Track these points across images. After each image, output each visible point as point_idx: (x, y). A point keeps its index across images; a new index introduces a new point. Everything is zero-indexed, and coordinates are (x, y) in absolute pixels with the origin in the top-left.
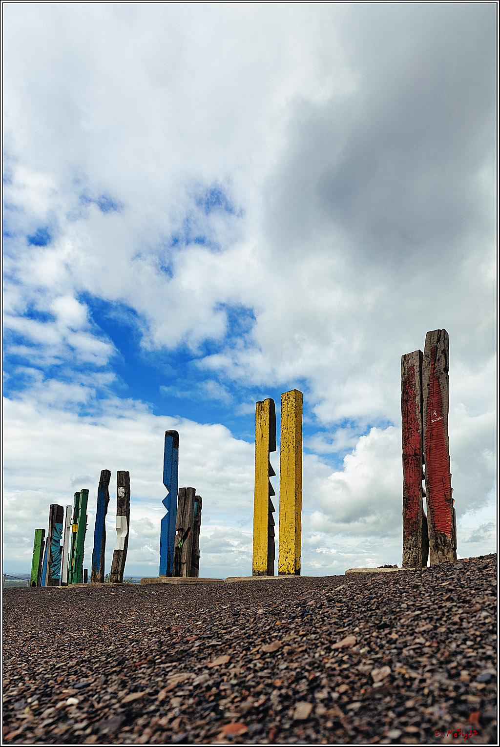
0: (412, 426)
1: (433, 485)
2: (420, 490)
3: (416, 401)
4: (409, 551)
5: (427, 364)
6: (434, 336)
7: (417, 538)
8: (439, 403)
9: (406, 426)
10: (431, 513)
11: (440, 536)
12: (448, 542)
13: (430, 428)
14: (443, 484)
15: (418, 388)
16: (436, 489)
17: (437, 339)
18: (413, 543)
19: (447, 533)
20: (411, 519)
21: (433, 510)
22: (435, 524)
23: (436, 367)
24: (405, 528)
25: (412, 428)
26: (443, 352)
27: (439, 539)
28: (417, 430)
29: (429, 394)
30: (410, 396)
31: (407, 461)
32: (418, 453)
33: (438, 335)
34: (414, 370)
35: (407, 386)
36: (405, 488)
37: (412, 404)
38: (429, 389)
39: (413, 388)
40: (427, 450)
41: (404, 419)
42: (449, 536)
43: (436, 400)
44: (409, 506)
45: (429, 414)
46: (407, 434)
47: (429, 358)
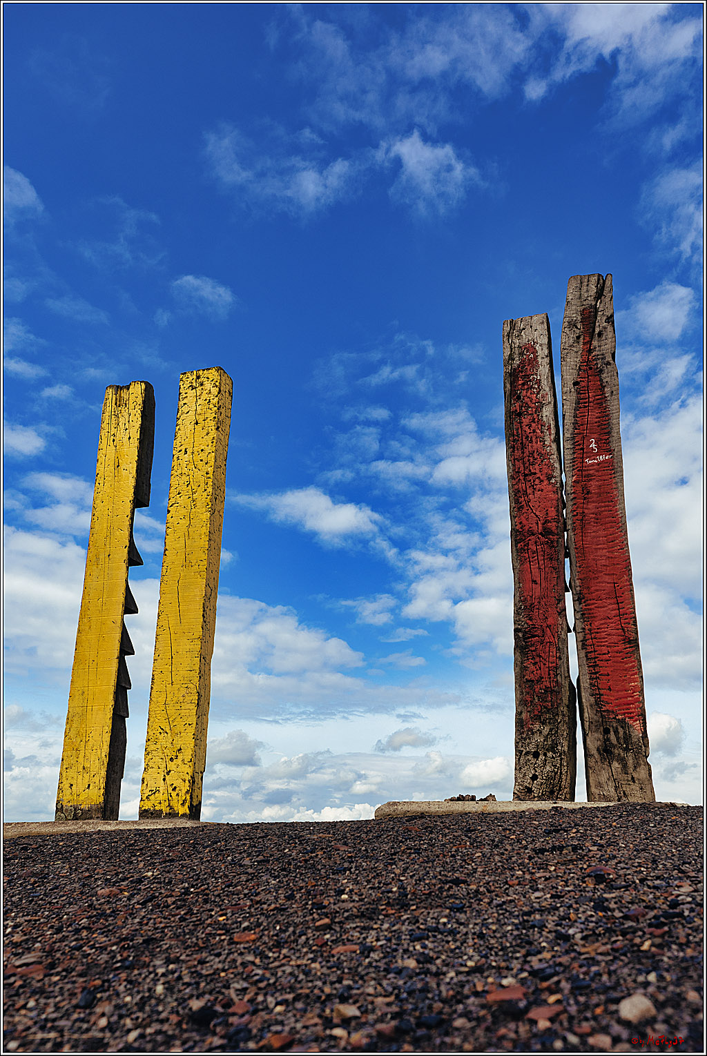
0: (535, 468)
1: (593, 604)
2: (560, 614)
3: (542, 417)
4: (533, 761)
5: (571, 341)
6: (587, 285)
7: (558, 728)
8: (602, 425)
9: (519, 468)
10: (591, 668)
11: (615, 725)
12: (634, 740)
13: (583, 475)
14: (618, 603)
15: (547, 389)
16: (601, 613)
17: (596, 293)
18: (544, 741)
19: (630, 718)
20: (538, 681)
21: (595, 662)
22: (602, 695)
23: (595, 348)
24: (522, 702)
25: (535, 473)
26: (610, 319)
27: (612, 733)
28: (549, 479)
29: (578, 403)
30: (527, 404)
31: (525, 546)
32: (554, 529)
33: (598, 284)
34: (535, 352)
35: (520, 382)
36: (520, 608)
37: (533, 421)
38: (578, 393)
39: (534, 388)
40: (574, 523)
41: (513, 451)
42: (637, 725)
43: (597, 418)
44: (532, 651)
45: (579, 445)
46: (522, 486)
47: (577, 328)
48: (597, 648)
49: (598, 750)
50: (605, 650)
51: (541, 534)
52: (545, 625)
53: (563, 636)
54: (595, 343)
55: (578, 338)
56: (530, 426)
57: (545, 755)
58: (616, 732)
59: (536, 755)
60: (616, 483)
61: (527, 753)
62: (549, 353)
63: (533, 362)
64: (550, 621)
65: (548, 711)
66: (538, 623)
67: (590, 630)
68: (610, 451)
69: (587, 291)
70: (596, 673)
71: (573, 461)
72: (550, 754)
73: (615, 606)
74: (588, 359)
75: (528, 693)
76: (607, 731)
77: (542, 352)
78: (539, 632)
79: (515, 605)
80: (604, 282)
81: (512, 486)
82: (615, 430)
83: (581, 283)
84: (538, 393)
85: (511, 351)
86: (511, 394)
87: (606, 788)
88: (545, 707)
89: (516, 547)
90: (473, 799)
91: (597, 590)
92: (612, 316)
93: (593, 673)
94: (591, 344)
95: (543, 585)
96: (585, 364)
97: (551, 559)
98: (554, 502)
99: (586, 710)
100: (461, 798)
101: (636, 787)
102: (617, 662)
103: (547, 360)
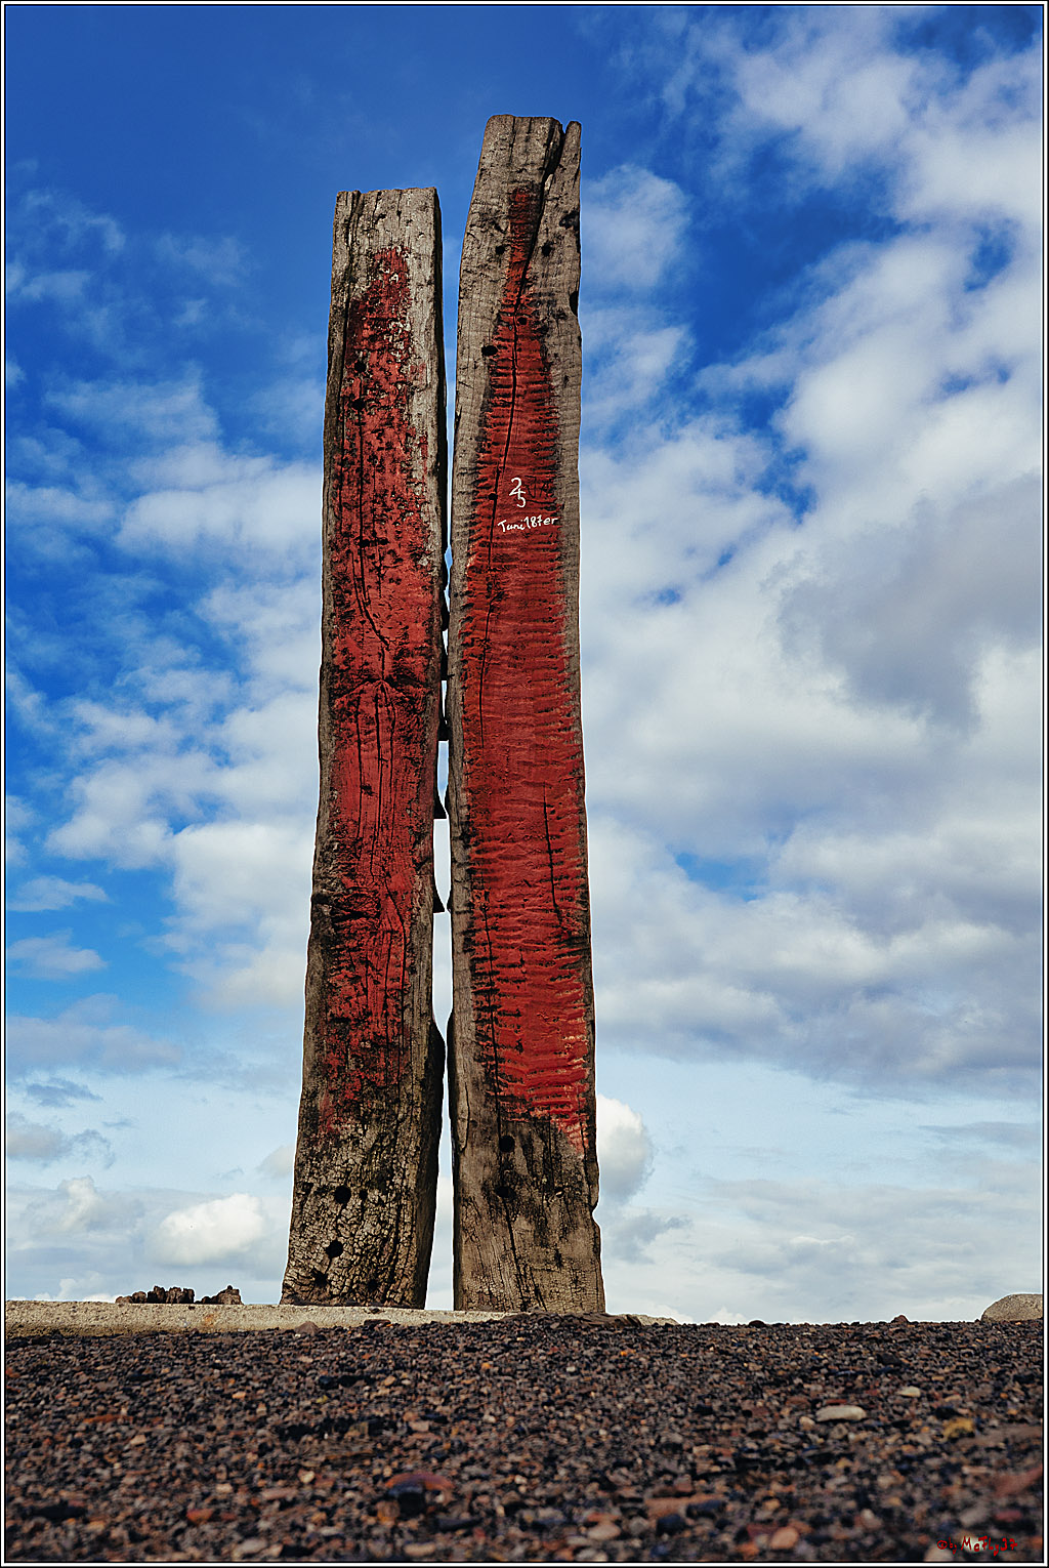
0: (386, 530)
1: (495, 849)
2: (418, 866)
3: (409, 415)
4: (335, 1209)
5: (485, 255)
6: (527, 140)
7: (396, 1133)
8: (540, 448)
9: (350, 527)
10: (481, 998)
11: (525, 1131)
12: (567, 1167)
13: (491, 557)
14: (550, 852)
15: (425, 356)
16: (511, 871)
17: (545, 158)
18: (364, 1163)
19: (561, 1116)
20: (358, 1021)
21: (492, 983)
22: (502, 1060)
23: (535, 277)
24: (319, 1069)
25: (385, 542)
26: (571, 220)
27: (518, 1149)
28: (416, 555)
29: (490, 393)
30: (377, 382)
31: (350, 704)
32: (418, 670)
33: (549, 141)
34: (403, 270)
35: (366, 333)
36: (330, 848)
37: (390, 423)
38: (493, 372)
39: (397, 350)
40: (465, 662)
41: (340, 487)
42: (575, 1132)
43: (529, 432)
44: (350, 950)
45: (488, 487)
46: (353, 567)
47: (498, 229)
48: (497, 952)
49: (485, 1188)
50: (514, 955)
51: (389, 680)
52: (383, 890)
53: (422, 919)
54: (536, 267)
55: (500, 250)
56: (380, 434)
57: (363, 1195)
58: (528, 1148)
59: (342, 1196)
60: (563, 581)
61: (322, 1191)
62: (435, 275)
63: (398, 292)
64: (396, 882)
65: (378, 1092)
66: (368, 884)
67: (484, 908)
68: (553, 509)
69: (526, 152)
70: (491, 1009)
71: (472, 520)
72: (374, 1195)
73: (544, 858)
74: (519, 300)
75: (333, 1048)
76: (506, 1145)
77: (419, 272)
78: (368, 907)
79: (319, 839)
80: (563, 136)
81: (330, 566)
82: (566, 464)
83: (514, 132)
84: (404, 362)
85: (351, 261)
86: (343, 356)
87: (497, 1278)
88: (370, 1083)
89: (331, 704)
90: (187, 1297)
91: (506, 819)
92: (576, 213)
93: (484, 1009)
94: (526, 269)
95: (386, 797)
96: (512, 310)
97: (408, 739)
98: (424, 610)
99: (463, 1094)
100: (158, 1297)
101: (563, 1277)
102: (539, 985)
103: (429, 291)
